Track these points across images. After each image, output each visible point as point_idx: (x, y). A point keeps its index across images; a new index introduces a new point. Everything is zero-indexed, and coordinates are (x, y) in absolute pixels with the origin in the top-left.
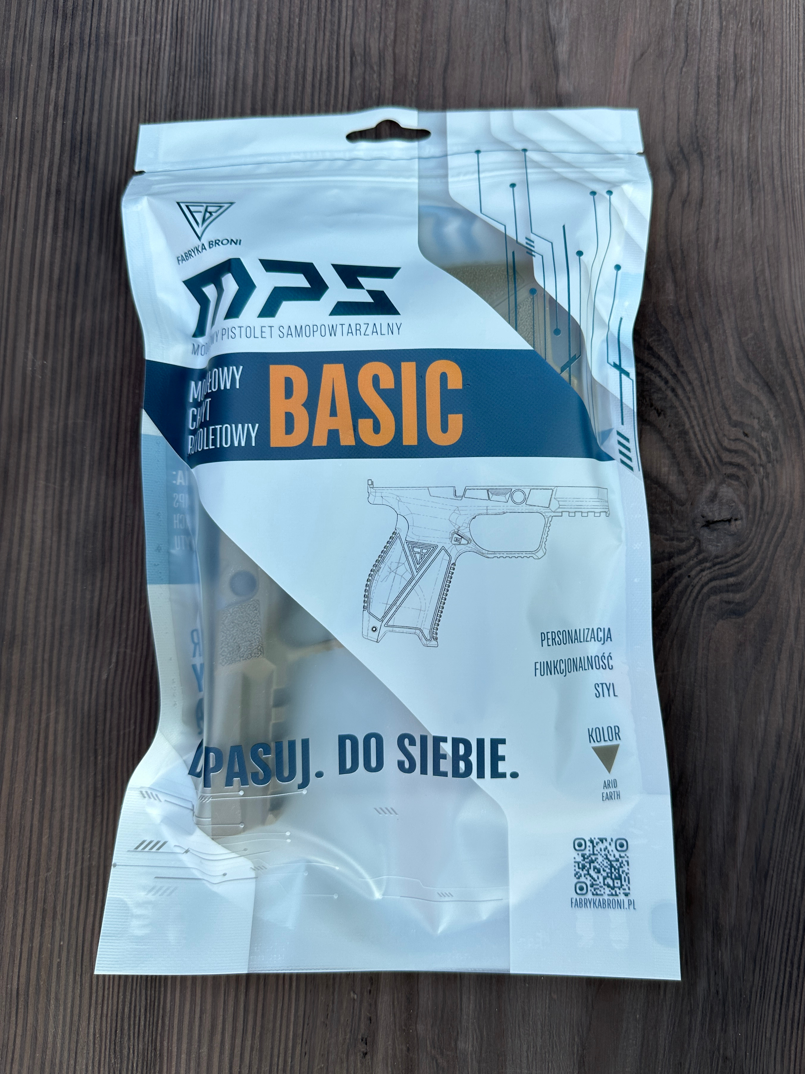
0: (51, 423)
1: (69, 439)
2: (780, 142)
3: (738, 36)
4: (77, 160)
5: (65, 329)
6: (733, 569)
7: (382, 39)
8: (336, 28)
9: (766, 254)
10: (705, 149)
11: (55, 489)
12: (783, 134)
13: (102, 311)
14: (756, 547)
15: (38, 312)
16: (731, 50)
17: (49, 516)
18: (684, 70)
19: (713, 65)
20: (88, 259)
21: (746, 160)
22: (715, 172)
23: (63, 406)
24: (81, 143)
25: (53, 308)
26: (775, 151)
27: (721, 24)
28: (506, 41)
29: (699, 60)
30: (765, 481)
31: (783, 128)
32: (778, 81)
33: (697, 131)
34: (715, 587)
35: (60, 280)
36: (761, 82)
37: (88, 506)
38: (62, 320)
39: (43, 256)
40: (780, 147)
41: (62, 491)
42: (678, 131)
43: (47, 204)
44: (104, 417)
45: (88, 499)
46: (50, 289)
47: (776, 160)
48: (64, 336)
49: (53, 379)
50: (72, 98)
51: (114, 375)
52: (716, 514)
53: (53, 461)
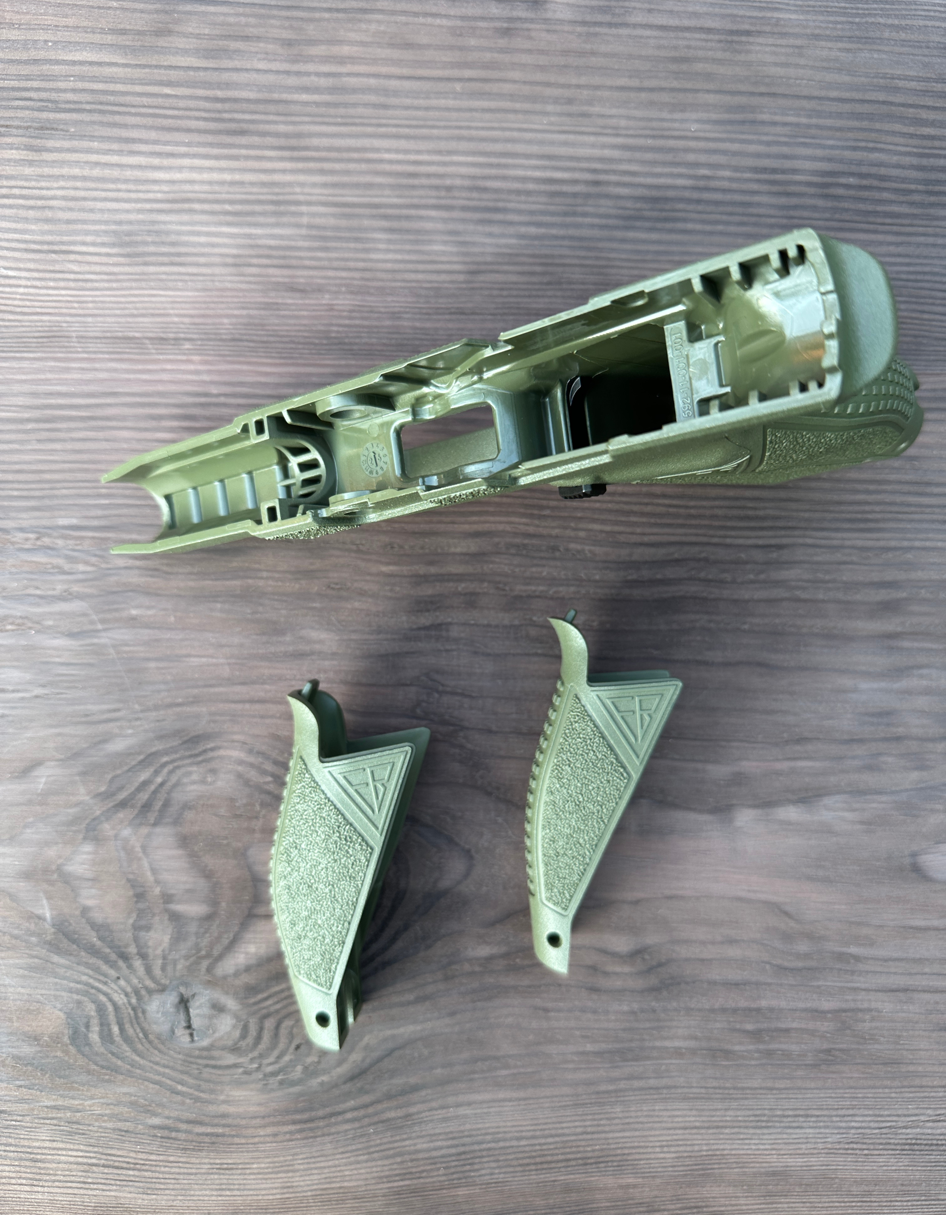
0: (302, 185)
1: (282, 208)
2: (675, 1087)
3: (812, 1033)
4: (638, 205)
5: (421, 197)
6: (130, 1031)
7: (800, 583)
8: (815, 525)
9: (529, 1070)
10: (665, 993)
11: (220, 193)
12: (686, 1090)
13: (445, 243)
14: (158, 1059)
15: (445, 164)
16: (795, 1025)
17: (187, 187)
18: (768, 967)
19: (774, 1003)
20: (511, 223)
21: (651, 1044)
22: (636, 1006)
23: (323, 198)
24: (662, 210)
25: (448, 182)
26: (665, 1082)
27: (829, 1012)
28: (801, 740)
29: (781, 985)
30: (241, 1070)
31: (694, 1090)
32: (755, 1084)
33: (687, 983)
34: (107, 1009)
35: (485, 190)
36: (753, 1062)
37: (198, 234)
38: (434, 193)
39: (515, 166)
40: (668, 1087)
41: (217, 201)
42: (687, 960)
43: (582, 170)
44: (310, 249)
45: (208, 234)
46: (474, 177)
47: (652, 1082)
48: (412, 197)
49: (357, 185)
50: (718, 196)
51: (364, 260)
52: (198, 1011)
53: (255, 190)
